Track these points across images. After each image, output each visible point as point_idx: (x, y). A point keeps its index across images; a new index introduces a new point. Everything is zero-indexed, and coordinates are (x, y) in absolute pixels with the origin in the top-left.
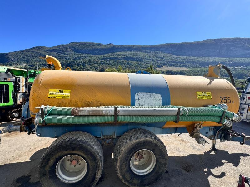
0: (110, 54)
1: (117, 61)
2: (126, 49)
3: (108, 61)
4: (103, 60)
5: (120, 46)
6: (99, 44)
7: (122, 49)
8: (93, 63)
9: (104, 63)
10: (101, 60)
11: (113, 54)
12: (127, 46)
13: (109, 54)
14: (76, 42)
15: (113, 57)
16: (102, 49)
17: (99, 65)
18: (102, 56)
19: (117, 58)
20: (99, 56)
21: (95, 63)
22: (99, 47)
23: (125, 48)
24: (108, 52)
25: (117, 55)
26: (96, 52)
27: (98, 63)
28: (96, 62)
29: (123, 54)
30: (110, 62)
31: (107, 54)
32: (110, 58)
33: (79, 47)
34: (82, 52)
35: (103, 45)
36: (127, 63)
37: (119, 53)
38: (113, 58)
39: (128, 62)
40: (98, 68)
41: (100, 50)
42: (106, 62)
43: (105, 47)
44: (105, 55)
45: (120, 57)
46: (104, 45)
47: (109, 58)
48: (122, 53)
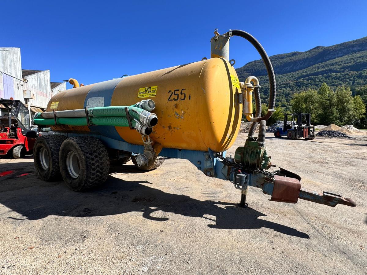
0: (316, 66)
1: (330, 76)
2: (355, 48)
3: (311, 79)
4: (301, 80)
5: (340, 45)
6: (295, 54)
7: (346, 50)
8: (282, 87)
9: (303, 83)
10: (297, 80)
11: (323, 64)
12: (357, 41)
13: (314, 66)
14: (255, 61)
15: (322, 70)
16: (299, 61)
17: (292, 90)
18: (298, 73)
19: (331, 71)
20: (292, 74)
21: (285, 87)
22: (294, 58)
23: (353, 46)
24: (312, 63)
25: (333, 64)
26: (288, 68)
27: (289, 87)
28: (287, 84)
29: (347, 60)
30: (314, 80)
31: (309, 68)
32: (317, 74)
33: (259, 66)
34: (263, 73)
35: (301, 53)
36: (357, 77)
37: (337, 60)
38: (322, 73)
39: (361, 74)
40: (289, 94)
41: (295, 63)
42: (305, 82)
43: (306, 57)
44: (305, 70)
45: (338, 67)
46: (304, 53)
47: (313, 74)
48: (343, 58)
